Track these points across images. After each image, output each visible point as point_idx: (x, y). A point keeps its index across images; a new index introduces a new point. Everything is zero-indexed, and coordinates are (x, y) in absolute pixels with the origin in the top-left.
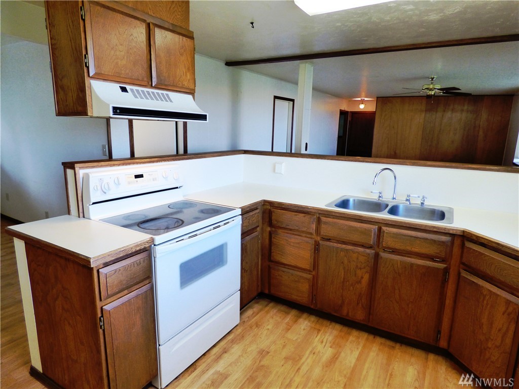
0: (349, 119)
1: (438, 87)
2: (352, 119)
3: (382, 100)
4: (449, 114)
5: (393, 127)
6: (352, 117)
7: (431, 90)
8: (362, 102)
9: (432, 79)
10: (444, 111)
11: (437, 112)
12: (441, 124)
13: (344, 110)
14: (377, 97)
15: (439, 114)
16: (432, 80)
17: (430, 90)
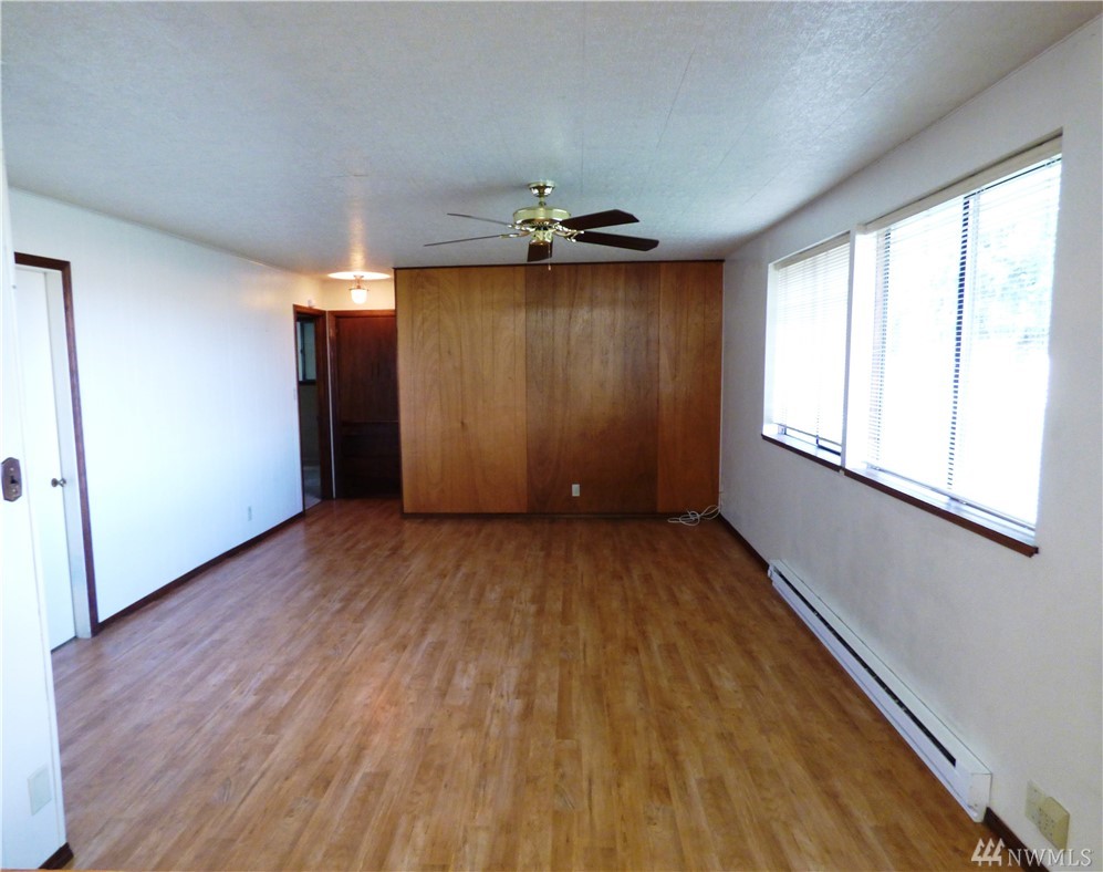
0: (330, 332)
1: (560, 215)
2: (338, 334)
3: (410, 277)
4: (583, 314)
5: (449, 352)
6: (337, 326)
7: (542, 227)
8: (359, 283)
9: (541, 188)
10: (572, 305)
11: (554, 307)
12: (569, 339)
13: (310, 308)
14: (396, 269)
15: (562, 313)
16: (541, 194)
17: (539, 228)
